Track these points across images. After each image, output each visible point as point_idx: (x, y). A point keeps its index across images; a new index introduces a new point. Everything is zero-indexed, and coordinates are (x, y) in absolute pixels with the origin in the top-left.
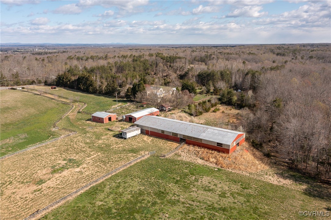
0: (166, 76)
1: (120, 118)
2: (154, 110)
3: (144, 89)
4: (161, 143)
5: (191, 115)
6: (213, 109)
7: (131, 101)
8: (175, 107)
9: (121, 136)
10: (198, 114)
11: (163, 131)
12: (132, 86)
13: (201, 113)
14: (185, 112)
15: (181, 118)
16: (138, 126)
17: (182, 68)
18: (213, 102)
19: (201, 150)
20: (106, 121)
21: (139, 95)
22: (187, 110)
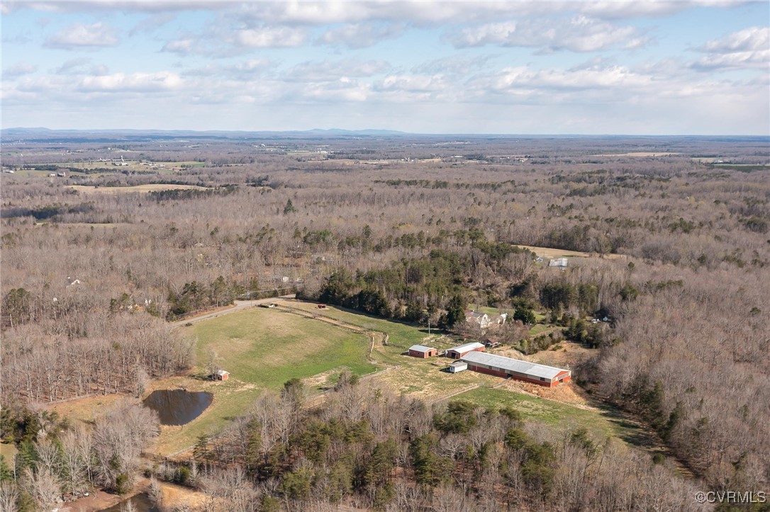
0: (491, 286)
1: (440, 354)
2: (479, 345)
3: (465, 317)
4: (488, 378)
5: (524, 353)
6: (553, 346)
7: (446, 333)
8: (503, 343)
9: (448, 370)
10: (532, 352)
11: (490, 367)
12: (446, 313)
13: (536, 351)
14: (516, 349)
15: (510, 356)
16: (464, 361)
17: (519, 273)
18: (555, 337)
19: (525, 384)
20: (426, 356)
21: (456, 325)
22: (518, 346)
